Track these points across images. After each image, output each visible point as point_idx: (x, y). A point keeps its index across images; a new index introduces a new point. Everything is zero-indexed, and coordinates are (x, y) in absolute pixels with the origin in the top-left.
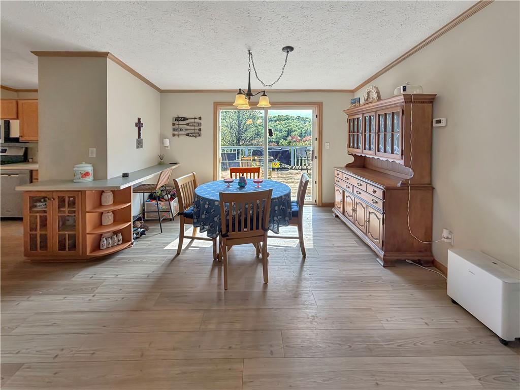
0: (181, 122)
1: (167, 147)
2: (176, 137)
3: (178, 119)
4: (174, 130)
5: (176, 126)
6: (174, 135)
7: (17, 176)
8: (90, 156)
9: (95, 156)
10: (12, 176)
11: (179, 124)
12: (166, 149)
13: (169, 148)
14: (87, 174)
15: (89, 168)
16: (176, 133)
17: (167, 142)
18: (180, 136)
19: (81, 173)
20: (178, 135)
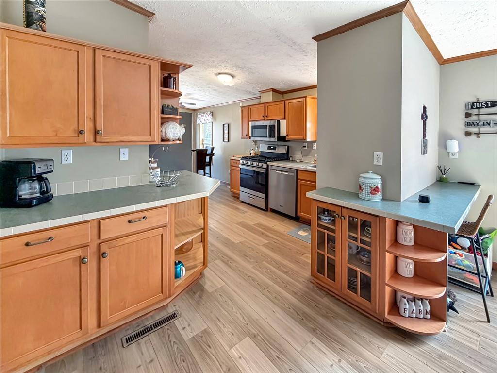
0: (482, 111)
1: (453, 154)
2: (473, 137)
3: (477, 105)
4: (469, 125)
5: (474, 118)
6: (468, 134)
7: (287, 174)
8: (375, 163)
9: (381, 163)
10: (283, 173)
11: (479, 114)
12: (451, 157)
13: (456, 156)
14: (376, 190)
15: (378, 182)
16: (474, 129)
17: (454, 146)
18: (480, 135)
19: (370, 187)
20: (478, 134)
